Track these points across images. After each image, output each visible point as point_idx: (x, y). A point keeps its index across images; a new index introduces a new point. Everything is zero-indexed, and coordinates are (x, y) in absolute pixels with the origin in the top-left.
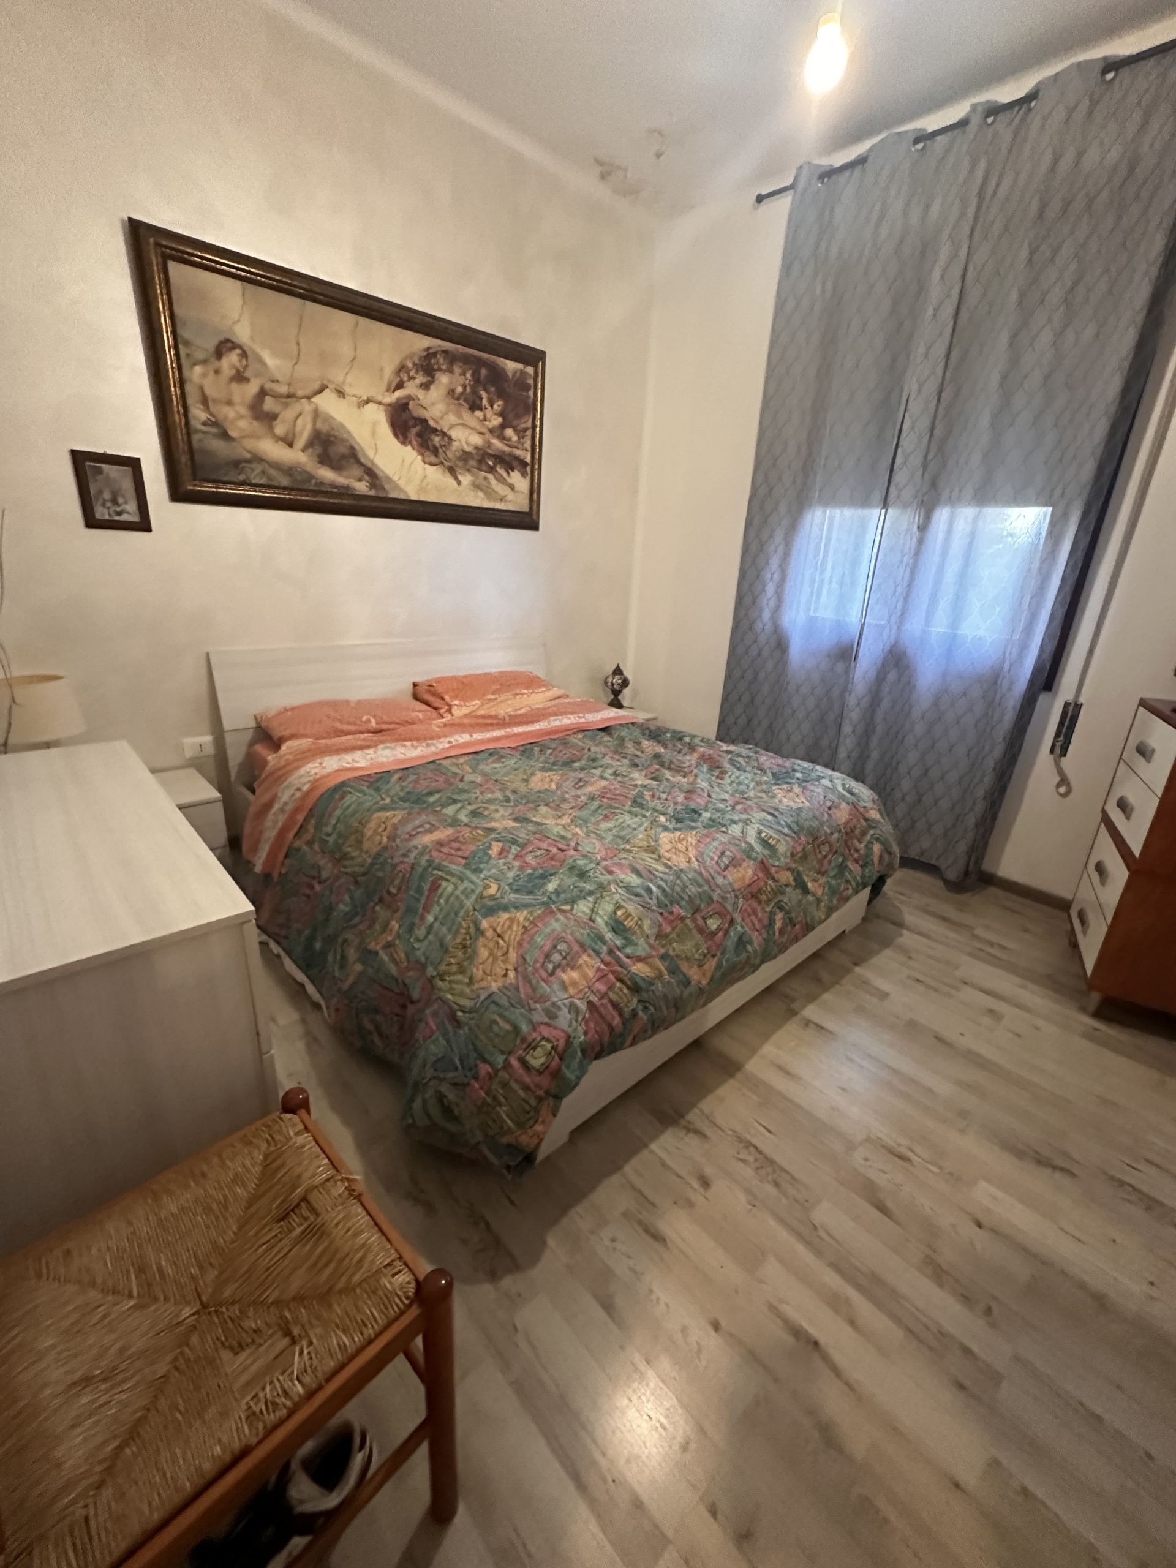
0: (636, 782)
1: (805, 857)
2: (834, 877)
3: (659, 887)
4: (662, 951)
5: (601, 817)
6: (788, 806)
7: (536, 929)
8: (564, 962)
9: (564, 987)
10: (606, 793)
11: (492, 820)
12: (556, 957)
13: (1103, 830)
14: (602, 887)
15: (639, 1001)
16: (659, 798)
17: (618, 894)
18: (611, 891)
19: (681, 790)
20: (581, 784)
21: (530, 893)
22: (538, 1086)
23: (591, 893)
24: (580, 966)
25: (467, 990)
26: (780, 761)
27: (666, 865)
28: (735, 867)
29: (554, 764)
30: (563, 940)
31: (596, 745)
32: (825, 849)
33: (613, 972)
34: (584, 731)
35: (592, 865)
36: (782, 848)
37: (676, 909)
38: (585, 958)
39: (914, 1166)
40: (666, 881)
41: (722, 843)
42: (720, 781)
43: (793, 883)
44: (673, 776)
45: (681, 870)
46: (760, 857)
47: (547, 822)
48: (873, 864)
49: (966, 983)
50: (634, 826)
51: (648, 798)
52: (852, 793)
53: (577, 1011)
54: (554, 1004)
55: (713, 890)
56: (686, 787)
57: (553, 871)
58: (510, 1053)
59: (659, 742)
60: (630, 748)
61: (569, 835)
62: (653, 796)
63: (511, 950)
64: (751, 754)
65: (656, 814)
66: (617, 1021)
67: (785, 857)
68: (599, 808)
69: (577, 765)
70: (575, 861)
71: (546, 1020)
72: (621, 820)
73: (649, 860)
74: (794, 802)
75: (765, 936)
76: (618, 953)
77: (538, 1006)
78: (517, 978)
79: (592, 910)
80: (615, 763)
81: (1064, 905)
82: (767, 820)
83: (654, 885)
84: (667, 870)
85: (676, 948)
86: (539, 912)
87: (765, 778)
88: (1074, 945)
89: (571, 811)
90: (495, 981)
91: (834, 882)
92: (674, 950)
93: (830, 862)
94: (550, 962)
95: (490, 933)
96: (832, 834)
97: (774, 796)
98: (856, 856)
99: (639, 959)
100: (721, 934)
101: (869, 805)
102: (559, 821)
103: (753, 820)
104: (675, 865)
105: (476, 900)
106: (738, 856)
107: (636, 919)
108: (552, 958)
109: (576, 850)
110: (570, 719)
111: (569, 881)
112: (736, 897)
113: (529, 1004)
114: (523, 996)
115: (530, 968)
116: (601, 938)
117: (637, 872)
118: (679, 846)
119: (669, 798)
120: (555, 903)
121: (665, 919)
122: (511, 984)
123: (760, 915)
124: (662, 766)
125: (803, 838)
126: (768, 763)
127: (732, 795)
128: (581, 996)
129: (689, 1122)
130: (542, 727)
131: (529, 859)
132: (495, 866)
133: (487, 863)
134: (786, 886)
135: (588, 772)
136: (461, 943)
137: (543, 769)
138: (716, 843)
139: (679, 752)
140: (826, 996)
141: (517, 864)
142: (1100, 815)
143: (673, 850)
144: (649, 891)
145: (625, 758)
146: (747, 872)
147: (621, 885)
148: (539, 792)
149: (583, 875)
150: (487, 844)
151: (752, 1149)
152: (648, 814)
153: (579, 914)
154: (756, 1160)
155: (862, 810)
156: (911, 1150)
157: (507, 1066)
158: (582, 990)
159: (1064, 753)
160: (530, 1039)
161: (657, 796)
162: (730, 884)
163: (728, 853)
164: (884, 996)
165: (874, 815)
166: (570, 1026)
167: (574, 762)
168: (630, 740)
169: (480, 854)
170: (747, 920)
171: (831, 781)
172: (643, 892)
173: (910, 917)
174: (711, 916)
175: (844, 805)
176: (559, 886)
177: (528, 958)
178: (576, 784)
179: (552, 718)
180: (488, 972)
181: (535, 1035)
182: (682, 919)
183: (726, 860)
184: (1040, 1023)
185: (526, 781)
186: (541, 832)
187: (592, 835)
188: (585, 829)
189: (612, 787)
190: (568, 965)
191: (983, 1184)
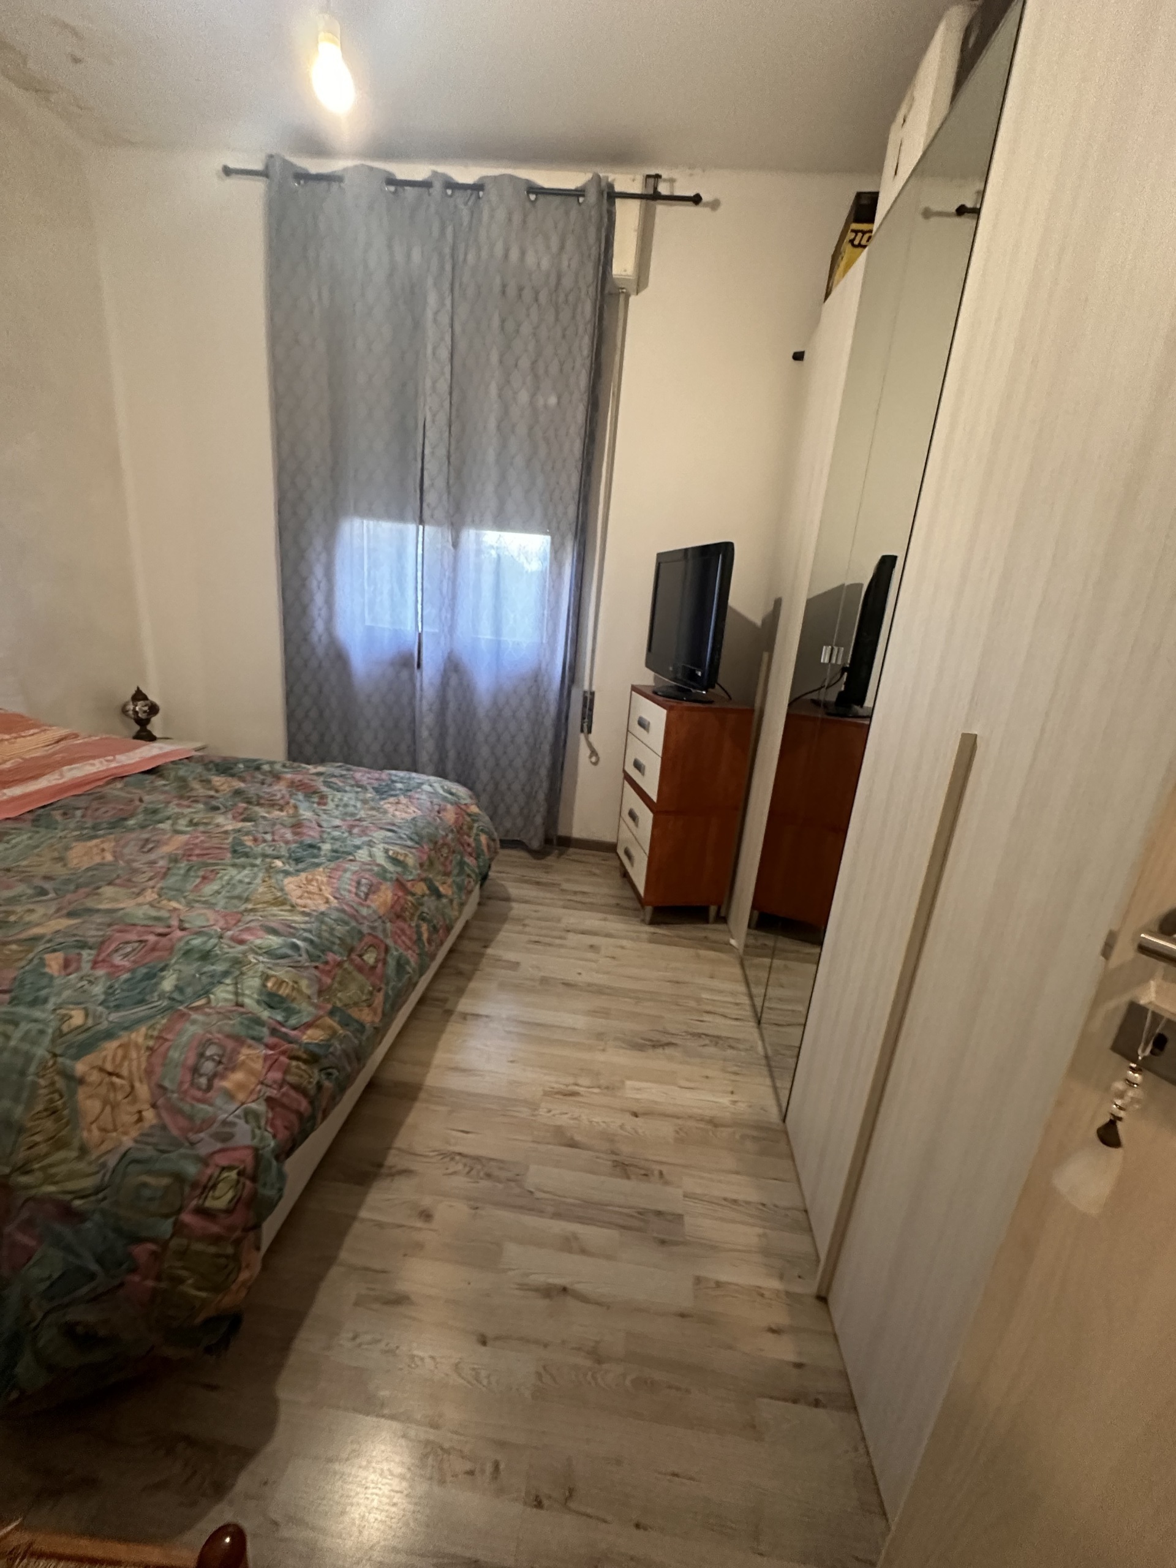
0: (225, 828)
1: (431, 863)
2: (458, 875)
3: (305, 940)
4: (329, 1006)
5: (198, 880)
6: (402, 819)
7: (167, 1044)
8: (221, 1067)
9: (230, 1096)
10: (192, 849)
11: (30, 925)
12: (208, 1066)
13: (627, 785)
14: (237, 962)
15: (321, 1070)
16: (265, 841)
17: (260, 963)
18: (250, 962)
19: (284, 826)
20: (150, 846)
21: (141, 1002)
22: (231, 1229)
23: (226, 974)
24: (243, 1063)
25: (82, 1166)
26: (376, 774)
27: (304, 914)
28: (374, 892)
29: (95, 827)
30: (210, 1042)
31: (149, 793)
32: (445, 851)
33: (283, 1053)
34: (122, 777)
35: (214, 941)
36: (411, 861)
37: (330, 957)
38: (245, 1051)
39: (582, 1096)
40: (310, 931)
41: (355, 873)
42: (324, 807)
43: (427, 892)
44: (268, 813)
45: (322, 913)
46: (394, 876)
47: (121, 906)
48: (484, 855)
49: (568, 931)
50: (247, 880)
51: (249, 843)
52: (451, 794)
53: (256, 1115)
54: (225, 1123)
55: (361, 924)
56: (290, 821)
57: (162, 965)
58: (180, 1210)
59: (233, 775)
60: (200, 790)
61: (164, 914)
62: (255, 840)
63: (137, 1085)
64: (344, 772)
65: (268, 860)
66: (304, 1105)
67: (416, 869)
68: (189, 870)
69: (131, 822)
70: (187, 943)
71: (219, 1146)
72: (226, 878)
73: (281, 914)
74: (406, 812)
75: (417, 951)
76: (284, 1030)
77: (202, 1135)
78: (158, 1116)
79: (236, 994)
80: (187, 811)
81: (611, 848)
82: (389, 837)
83: (298, 939)
84: (307, 919)
85: (342, 997)
86: (164, 1021)
87: (369, 795)
88: (625, 875)
89: (151, 883)
90: (125, 1133)
91: (458, 879)
92: (340, 1000)
93: (451, 861)
94: (201, 1075)
95: (94, 1077)
96: (447, 835)
97: (385, 812)
98: (469, 850)
99: (308, 1025)
100: (380, 965)
101: (468, 801)
102: (140, 900)
103: (374, 840)
104: (314, 911)
105: (53, 1041)
106: (375, 881)
107: (291, 984)
108: (202, 1071)
109: (183, 929)
110: (93, 765)
111: (190, 969)
112: (384, 922)
113: (187, 1139)
114: (175, 1132)
115: (175, 1095)
116: (258, 1021)
117: (274, 932)
118: (311, 888)
119: (276, 838)
120: (181, 1002)
121: (323, 972)
122: (152, 1127)
123: (408, 932)
124: (249, 803)
125: (426, 847)
126: (364, 778)
127: (344, 820)
128: (254, 1097)
129: (391, 1167)
130: (54, 783)
131: (117, 960)
132: (65, 987)
133: (50, 986)
134: (423, 896)
135: (154, 829)
136: (46, 1110)
137: (80, 838)
138: (348, 875)
139: (263, 783)
140: (472, 985)
141: (100, 972)
142: (622, 775)
143: (306, 895)
144: (295, 947)
145: (197, 801)
146: (386, 895)
147: (260, 951)
148: (88, 869)
149: (206, 956)
150: (36, 961)
151: (457, 1158)
152: (258, 861)
153: (220, 1004)
154: (465, 1165)
155: (463, 807)
156: (577, 1085)
157: (179, 1229)
158: (254, 1090)
159: (590, 731)
160: (204, 1179)
161: (260, 839)
162: (375, 912)
163: (364, 881)
164: (515, 965)
165: (474, 809)
166: (254, 1137)
167: (125, 819)
168: (195, 779)
169: (29, 979)
170: (399, 941)
171: (431, 786)
172: (290, 952)
173: (514, 890)
174: (366, 950)
175: (449, 806)
176: (178, 979)
177: (167, 1084)
178: (143, 847)
179: (65, 768)
180: (110, 1127)
181: (209, 1171)
182: (339, 964)
183: (364, 889)
184: (624, 943)
185: (61, 859)
186: (118, 921)
187: (197, 905)
188: (183, 900)
189: (197, 841)
190: (226, 1069)
191: (628, 1083)
